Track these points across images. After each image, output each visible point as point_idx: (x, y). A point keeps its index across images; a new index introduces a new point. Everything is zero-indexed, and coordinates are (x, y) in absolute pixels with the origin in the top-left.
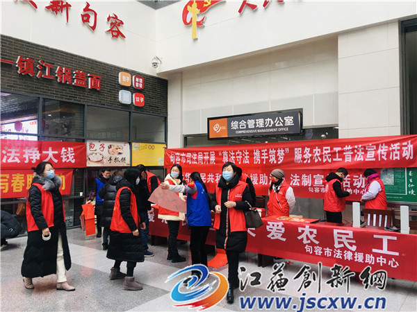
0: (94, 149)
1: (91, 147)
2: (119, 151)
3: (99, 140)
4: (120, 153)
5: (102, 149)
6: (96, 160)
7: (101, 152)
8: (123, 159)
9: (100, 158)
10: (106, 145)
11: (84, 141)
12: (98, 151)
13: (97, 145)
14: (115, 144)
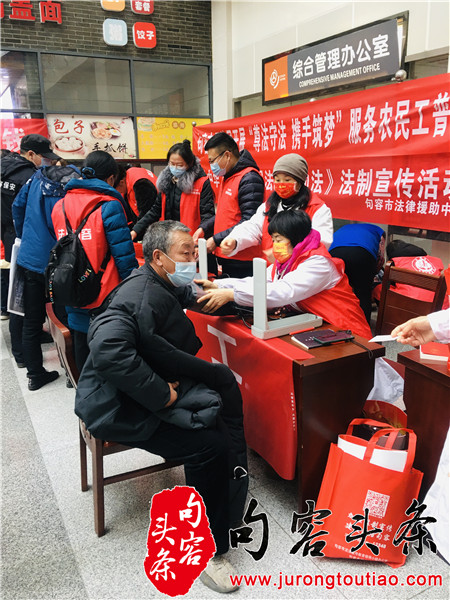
0: (64, 130)
1: (57, 127)
2: (112, 132)
3: (73, 114)
4: (114, 137)
5: (79, 130)
6: (70, 149)
7: (79, 136)
8: (123, 147)
9: (77, 145)
10: (87, 122)
11: (41, 116)
12: (72, 133)
13: (69, 123)
14: (104, 121)
